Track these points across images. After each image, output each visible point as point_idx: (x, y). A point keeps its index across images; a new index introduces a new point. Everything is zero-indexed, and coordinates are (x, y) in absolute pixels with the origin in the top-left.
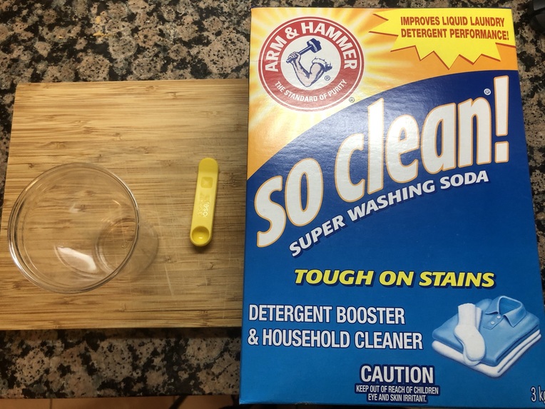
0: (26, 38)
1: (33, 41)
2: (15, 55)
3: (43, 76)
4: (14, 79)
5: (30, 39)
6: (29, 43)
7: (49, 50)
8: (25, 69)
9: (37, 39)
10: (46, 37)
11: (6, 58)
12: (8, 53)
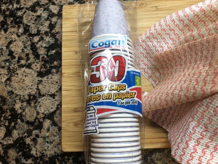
0: (44, 3)
1: (48, 5)
2: (38, 13)
3: (55, 25)
4: (39, 27)
5: (47, 4)
6: (46, 6)
7: (58, 10)
8: (45, 22)
9: (51, 3)
10: (56, 2)
11: (33, 15)
12: (34, 12)
